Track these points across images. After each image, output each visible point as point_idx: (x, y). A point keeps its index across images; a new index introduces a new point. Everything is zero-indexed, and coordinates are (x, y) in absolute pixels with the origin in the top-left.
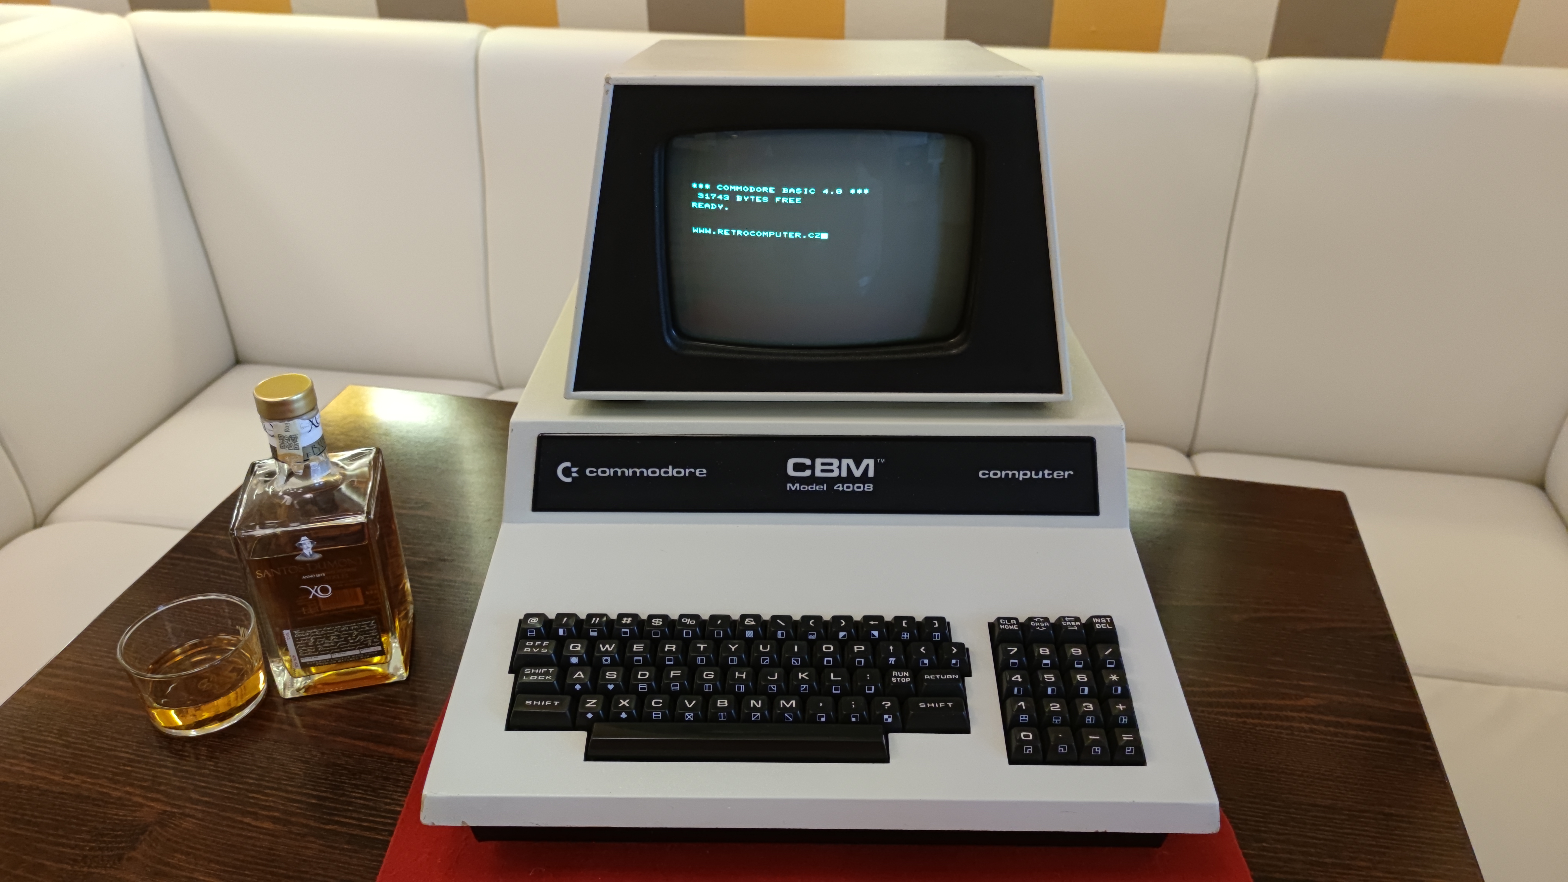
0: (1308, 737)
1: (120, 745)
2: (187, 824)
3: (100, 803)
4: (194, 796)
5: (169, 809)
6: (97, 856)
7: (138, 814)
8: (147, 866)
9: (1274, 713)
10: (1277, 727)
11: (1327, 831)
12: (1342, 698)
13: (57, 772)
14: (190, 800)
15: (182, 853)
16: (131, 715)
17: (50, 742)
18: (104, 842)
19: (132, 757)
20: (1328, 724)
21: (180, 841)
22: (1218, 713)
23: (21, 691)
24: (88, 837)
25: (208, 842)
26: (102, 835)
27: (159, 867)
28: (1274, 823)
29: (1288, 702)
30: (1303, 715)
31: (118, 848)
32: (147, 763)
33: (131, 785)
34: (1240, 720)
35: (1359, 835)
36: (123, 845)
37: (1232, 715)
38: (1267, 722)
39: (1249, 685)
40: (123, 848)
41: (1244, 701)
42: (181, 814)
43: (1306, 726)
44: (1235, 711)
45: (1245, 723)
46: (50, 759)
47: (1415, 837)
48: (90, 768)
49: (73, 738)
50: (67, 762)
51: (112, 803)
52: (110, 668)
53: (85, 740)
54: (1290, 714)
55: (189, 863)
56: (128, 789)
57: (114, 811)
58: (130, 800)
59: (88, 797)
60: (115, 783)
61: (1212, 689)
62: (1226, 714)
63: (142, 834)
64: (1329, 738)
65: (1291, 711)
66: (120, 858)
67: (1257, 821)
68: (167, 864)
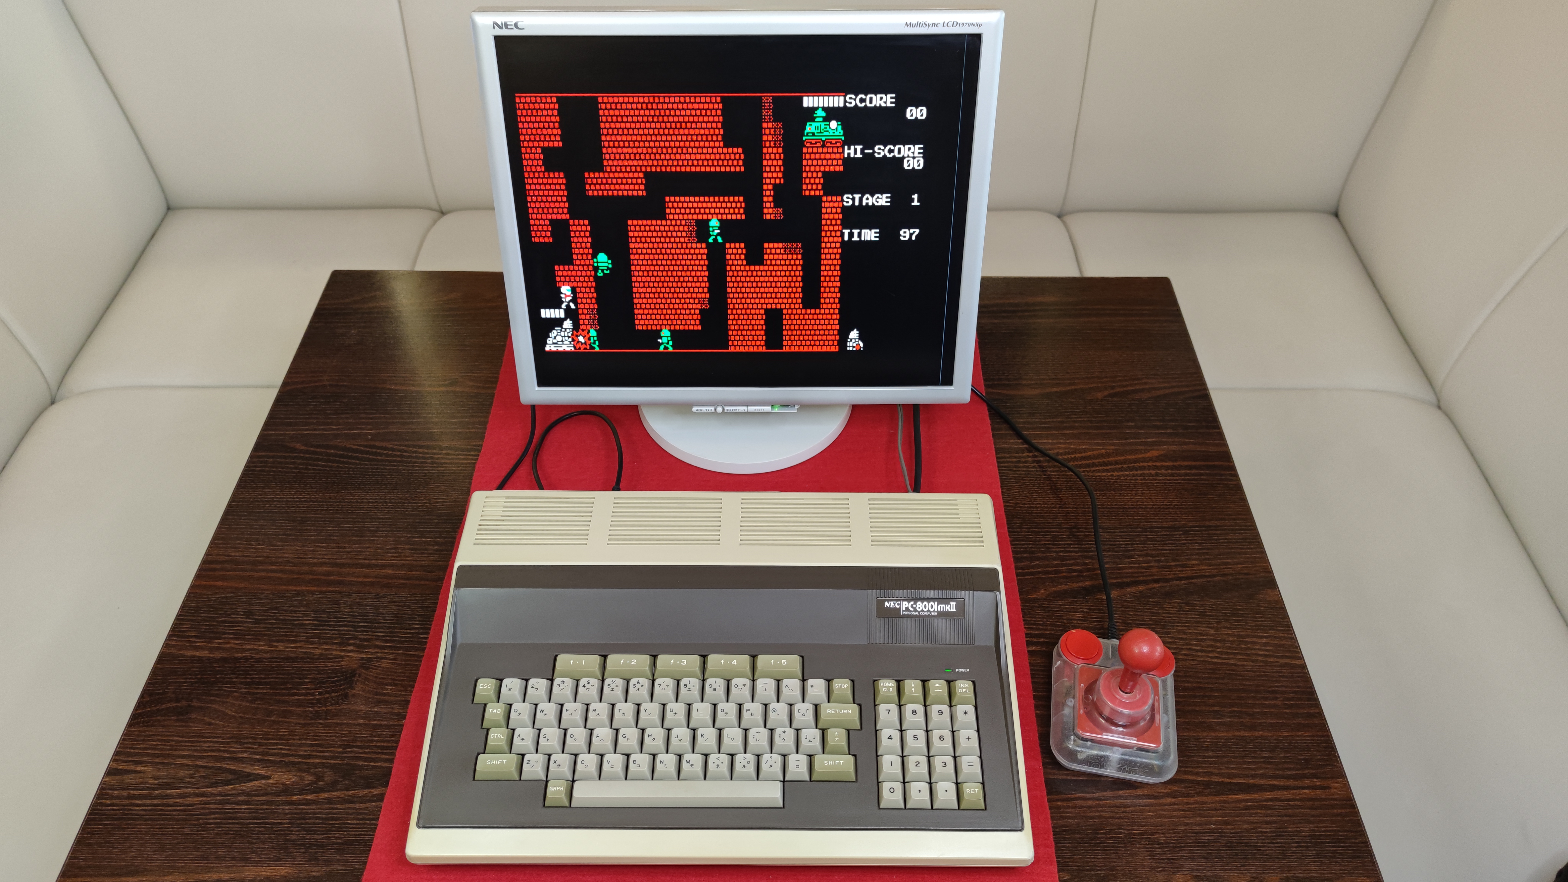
0: (1155, 480)
1: (300, 615)
2: (385, 664)
3: (309, 660)
4: (379, 643)
5: (364, 656)
6: (328, 698)
7: (342, 663)
8: (369, 698)
9: (1131, 465)
10: (1134, 476)
11: (1171, 544)
12: (1174, 448)
13: (261, 643)
14: (377, 647)
15: (391, 685)
16: (295, 591)
17: (241, 622)
18: (328, 687)
19: (315, 622)
20: (1167, 468)
21: (385, 677)
22: (1094, 471)
23: (193, 586)
24: (313, 686)
25: (407, 674)
26: (324, 683)
27: (379, 697)
28: (1137, 544)
29: (1139, 456)
30: (1150, 464)
31: (341, 690)
32: (329, 625)
33: (326, 643)
34: (1109, 474)
35: (1191, 543)
36: (343, 687)
37: (1104, 471)
38: (1127, 473)
39: (1112, 447)
40: (344, 689)
41: (1109, 460)
42: (375, 658)
43: (1153, 472)
44: (1105, 468)
45: (1112, 475)
46: (249, 635)
47: (1226, 539)
48: (286, 636)
49: (258, 616)
50: (265, 635)
51: (318, 659)
52: (257, 557)
53: (270, 616)
54: (1142, 464)
55: (400, 691)
56: (324, 646)
57: (322, 664)
58: (331, 654)
59: (297, 658)
60: (312, 644)
61: (1089, 454)
62: (1099, 471)
63: (354, 676)
64: (1168, 478)
65: (1143, 462)
66: (346, 696)
67: (1127, 544)
68: (385, 694)
